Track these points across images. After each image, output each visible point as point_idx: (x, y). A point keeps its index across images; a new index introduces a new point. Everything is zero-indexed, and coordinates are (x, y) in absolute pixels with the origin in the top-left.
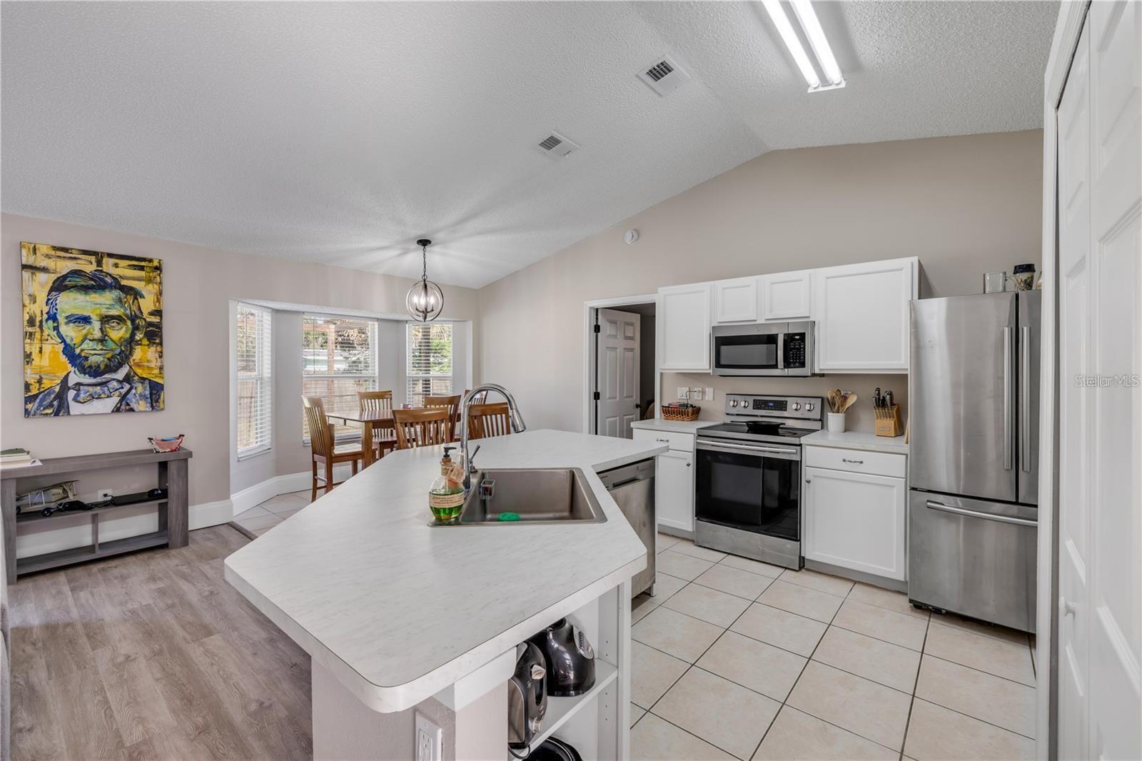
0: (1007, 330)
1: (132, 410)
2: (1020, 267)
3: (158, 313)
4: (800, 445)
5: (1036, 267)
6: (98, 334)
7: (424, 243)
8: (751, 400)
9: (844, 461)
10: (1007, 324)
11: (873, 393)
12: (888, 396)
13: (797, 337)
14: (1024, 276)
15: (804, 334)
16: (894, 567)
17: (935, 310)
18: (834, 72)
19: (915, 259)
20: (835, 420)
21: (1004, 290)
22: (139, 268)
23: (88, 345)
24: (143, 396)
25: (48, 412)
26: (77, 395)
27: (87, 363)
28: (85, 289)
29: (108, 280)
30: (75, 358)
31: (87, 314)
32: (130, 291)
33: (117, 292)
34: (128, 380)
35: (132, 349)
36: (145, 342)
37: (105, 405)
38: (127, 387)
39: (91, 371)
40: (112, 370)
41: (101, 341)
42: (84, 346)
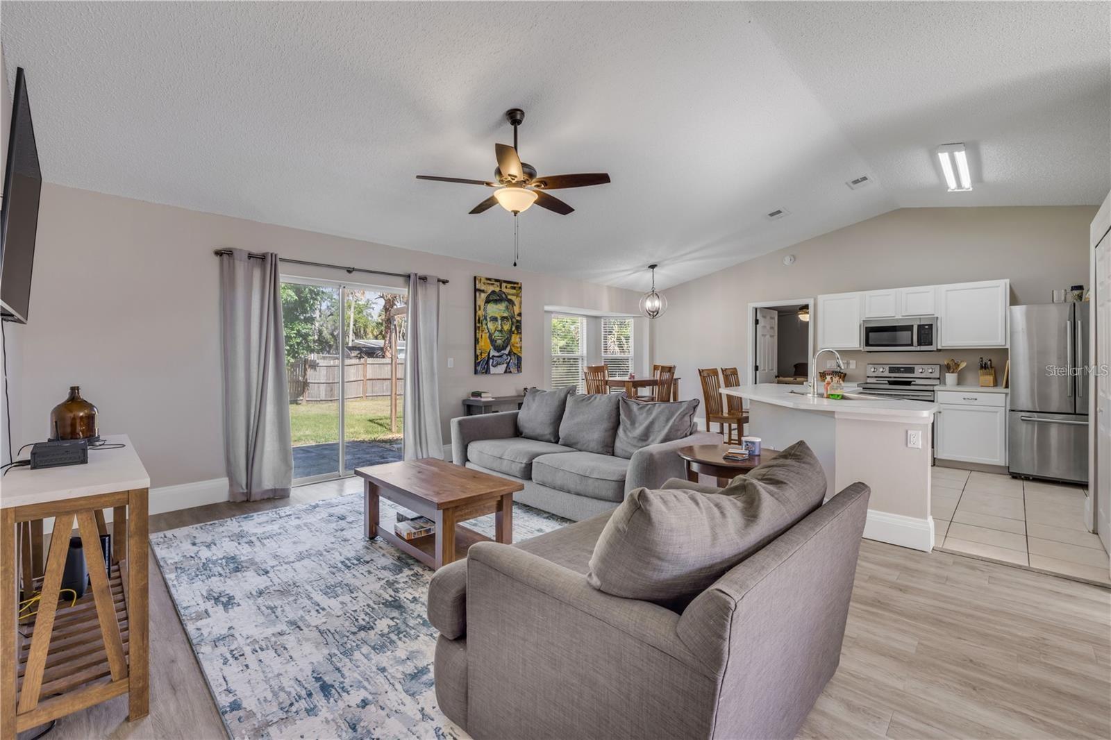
0: (1068, 322)
1: (510, 372)
2: (1075, 287)
3: (520, 315)
4: (933, 391)
5: (1084, 287)
6: (500, 328)
7: (653, 267)
8: (887, 368)
9: (964, 399)
10: (1068, 319)
11: (978, 360)
12: (989, 362)
13: (927, 327)
14: (1077, 292)
15: (932, 325)
16: (999, 459)
17: (1019, 311)
18: (967, 183)
19: (1008, 281)
20: (951, 378)
21: (1065, 301)
22: (514, 288)
23: (497, 334)
24: (514, 364)
25: (484, 371)
26: (493, 362)
27: (496, 344)
28: (496, 301)
29: (504, 296)
30: (492, 341)
31: (496, 316)
32: (511, 302)
33: (506, 303)
34: (509, 354)
35: (511, 336)
36: (516, 332)
37: (502, 368)
38: (509, 358)
39: (498, 349)
40: (504, 348)
41: (501, 331)
42: (495, 334)
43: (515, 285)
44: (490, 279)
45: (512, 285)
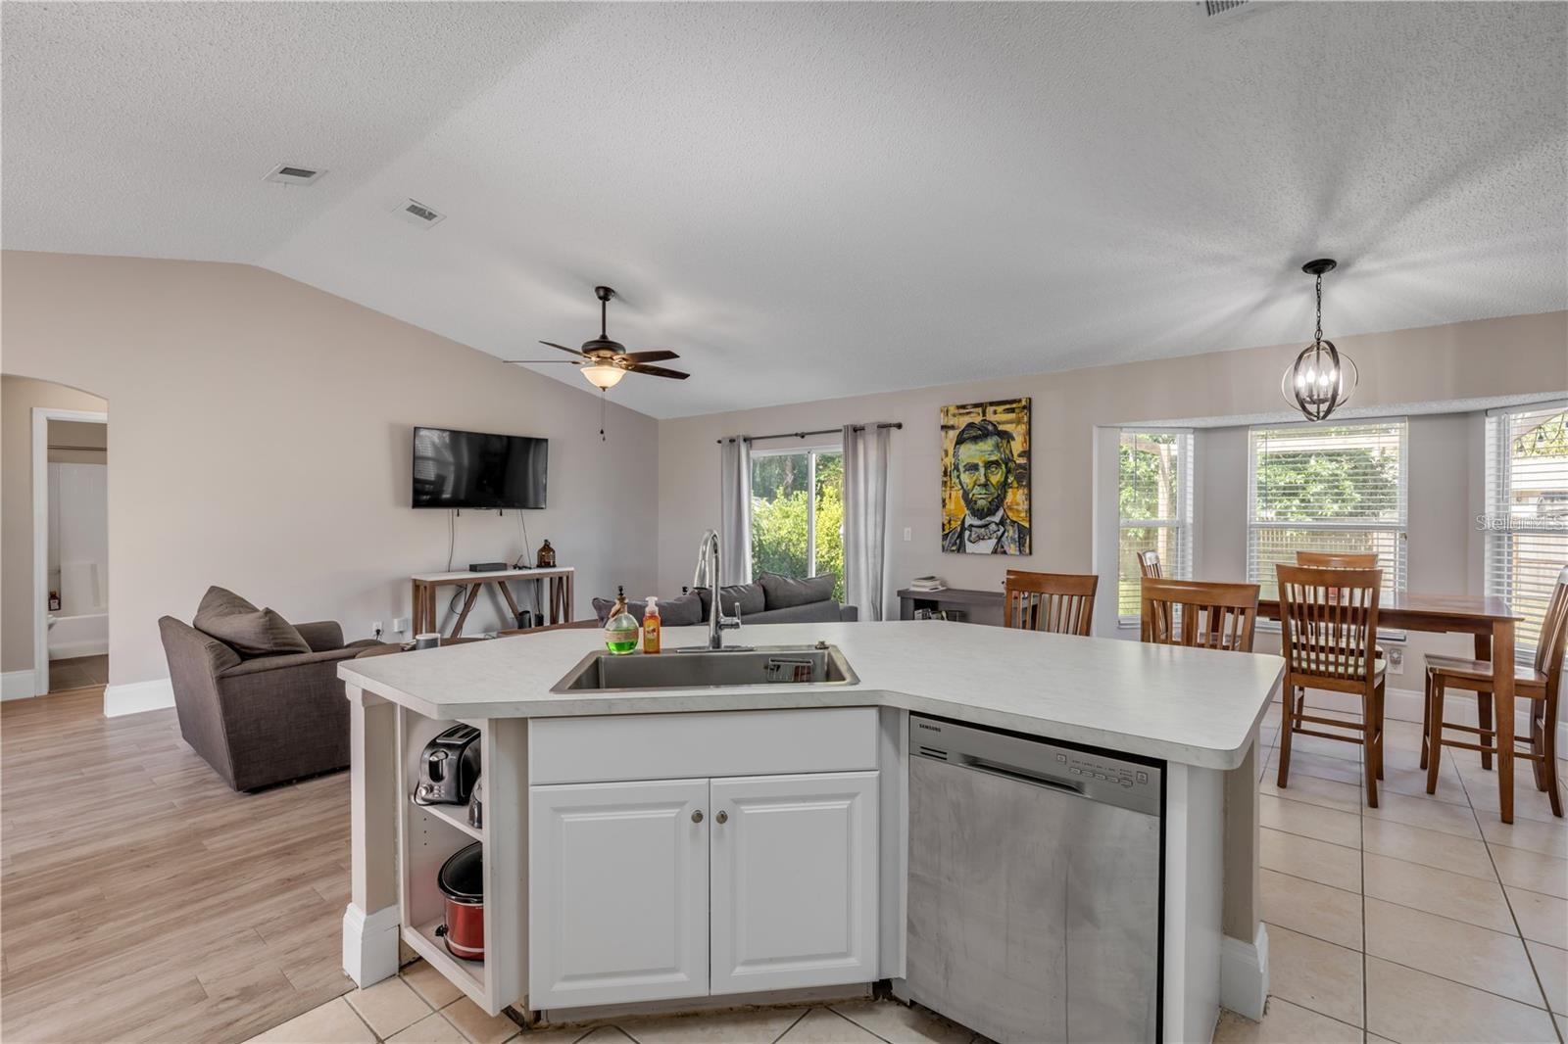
1: (1005, 553)
3: (1025, 455)
6: (982, 480)
7: (1319, 267)
22: (1012, 410)
23: (977, 490)
24: (1013, 539)
25: (954, 548)
26: (970, 535)
27: (976, 507)
28: (975, 439)
29: (990, 428)
30: (969, 502)
31: (976, 462)
32: (1006, 436)
33: (996, 438)
34: (1002, 522)
35: (1006, 492)
36: (1015, 485)
37: (987, 546)
38: (1002, 529)
39: (979, 513)
40: (992, 512)
41: (985, 486)
42: (974, 491)
43: (1014, 406)
44: (963, 407)
45: (1008, 406)
